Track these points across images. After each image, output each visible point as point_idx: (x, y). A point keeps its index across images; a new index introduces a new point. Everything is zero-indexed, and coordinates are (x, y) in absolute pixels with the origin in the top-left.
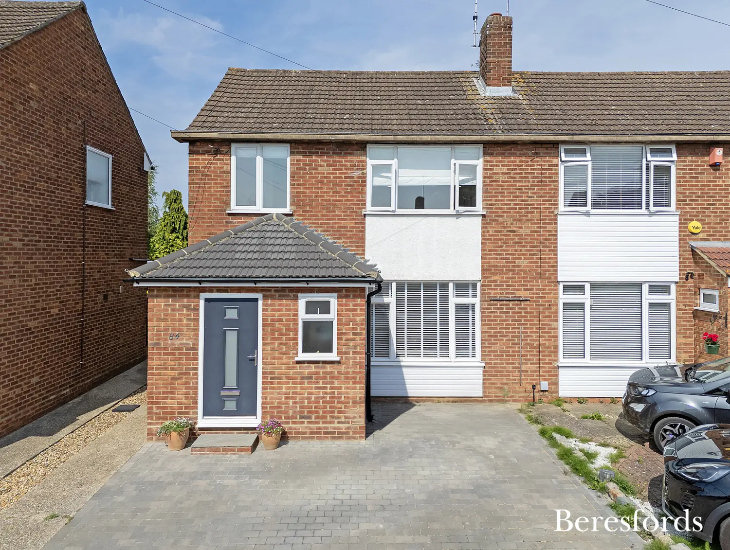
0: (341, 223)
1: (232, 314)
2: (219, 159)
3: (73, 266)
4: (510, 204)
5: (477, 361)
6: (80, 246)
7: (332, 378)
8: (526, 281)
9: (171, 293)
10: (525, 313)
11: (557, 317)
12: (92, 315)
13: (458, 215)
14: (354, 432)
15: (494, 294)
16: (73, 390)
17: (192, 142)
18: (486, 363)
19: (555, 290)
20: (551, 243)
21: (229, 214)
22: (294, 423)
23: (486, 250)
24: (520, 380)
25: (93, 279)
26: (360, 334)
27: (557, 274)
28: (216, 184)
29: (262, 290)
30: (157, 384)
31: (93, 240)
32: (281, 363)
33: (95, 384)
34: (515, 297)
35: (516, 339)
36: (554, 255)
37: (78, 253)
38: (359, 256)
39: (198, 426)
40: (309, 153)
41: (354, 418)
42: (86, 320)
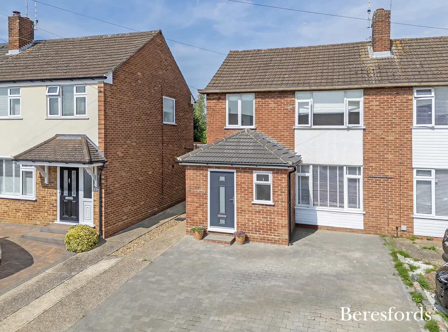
0: (281, 133)
1: (222, 179)
2: (220, 102)
3: (158, 152)
4: (381, 123)
5: (361, 210)
6: (161, 143)
7: (270, 213)
8: (392, 167)
9: (195, 168)
10: (391, 185)
11: (413, 188)
12: (167, 175)
13: (348, 129)
14: (282, 241)
15: (372, 173)
16: (159, 209)
17: (208, 94)
18: (366, 212)
19: (411, 173)
20: (408, 145)
21: (225, 129)
22: (252, 233)
23: (366, 149)
24: (388, 223)
25: (167, 158)
26: (284, 192)
27: (412, 163)
28: (219, 114)
29: (236, 168)
30: (190, 209)
31: (166, 140)
32: (246, 204)
33: (169, 207)
34: (384, 176)
35: (385, 200)
36: (410, 152)
37: (160, 146)
38: (291, 151)
39: (208, 230)
40: (265, 97)
41: (282, 234)
42: (164, 177)
